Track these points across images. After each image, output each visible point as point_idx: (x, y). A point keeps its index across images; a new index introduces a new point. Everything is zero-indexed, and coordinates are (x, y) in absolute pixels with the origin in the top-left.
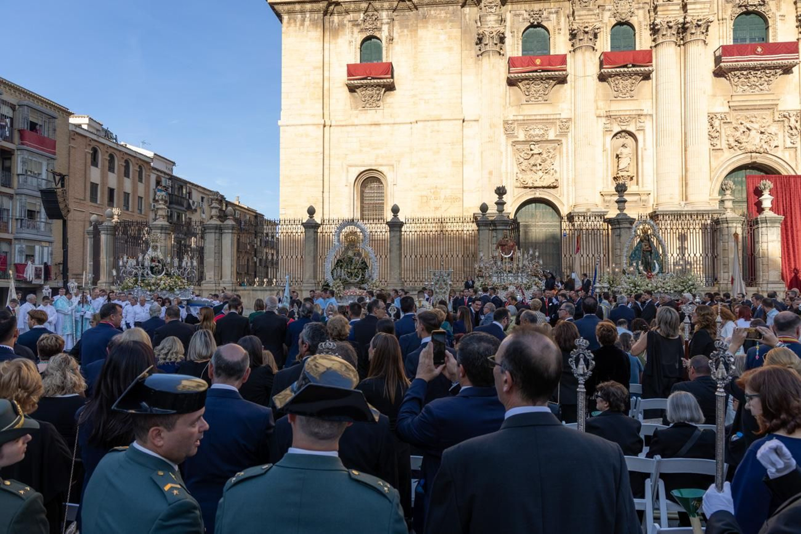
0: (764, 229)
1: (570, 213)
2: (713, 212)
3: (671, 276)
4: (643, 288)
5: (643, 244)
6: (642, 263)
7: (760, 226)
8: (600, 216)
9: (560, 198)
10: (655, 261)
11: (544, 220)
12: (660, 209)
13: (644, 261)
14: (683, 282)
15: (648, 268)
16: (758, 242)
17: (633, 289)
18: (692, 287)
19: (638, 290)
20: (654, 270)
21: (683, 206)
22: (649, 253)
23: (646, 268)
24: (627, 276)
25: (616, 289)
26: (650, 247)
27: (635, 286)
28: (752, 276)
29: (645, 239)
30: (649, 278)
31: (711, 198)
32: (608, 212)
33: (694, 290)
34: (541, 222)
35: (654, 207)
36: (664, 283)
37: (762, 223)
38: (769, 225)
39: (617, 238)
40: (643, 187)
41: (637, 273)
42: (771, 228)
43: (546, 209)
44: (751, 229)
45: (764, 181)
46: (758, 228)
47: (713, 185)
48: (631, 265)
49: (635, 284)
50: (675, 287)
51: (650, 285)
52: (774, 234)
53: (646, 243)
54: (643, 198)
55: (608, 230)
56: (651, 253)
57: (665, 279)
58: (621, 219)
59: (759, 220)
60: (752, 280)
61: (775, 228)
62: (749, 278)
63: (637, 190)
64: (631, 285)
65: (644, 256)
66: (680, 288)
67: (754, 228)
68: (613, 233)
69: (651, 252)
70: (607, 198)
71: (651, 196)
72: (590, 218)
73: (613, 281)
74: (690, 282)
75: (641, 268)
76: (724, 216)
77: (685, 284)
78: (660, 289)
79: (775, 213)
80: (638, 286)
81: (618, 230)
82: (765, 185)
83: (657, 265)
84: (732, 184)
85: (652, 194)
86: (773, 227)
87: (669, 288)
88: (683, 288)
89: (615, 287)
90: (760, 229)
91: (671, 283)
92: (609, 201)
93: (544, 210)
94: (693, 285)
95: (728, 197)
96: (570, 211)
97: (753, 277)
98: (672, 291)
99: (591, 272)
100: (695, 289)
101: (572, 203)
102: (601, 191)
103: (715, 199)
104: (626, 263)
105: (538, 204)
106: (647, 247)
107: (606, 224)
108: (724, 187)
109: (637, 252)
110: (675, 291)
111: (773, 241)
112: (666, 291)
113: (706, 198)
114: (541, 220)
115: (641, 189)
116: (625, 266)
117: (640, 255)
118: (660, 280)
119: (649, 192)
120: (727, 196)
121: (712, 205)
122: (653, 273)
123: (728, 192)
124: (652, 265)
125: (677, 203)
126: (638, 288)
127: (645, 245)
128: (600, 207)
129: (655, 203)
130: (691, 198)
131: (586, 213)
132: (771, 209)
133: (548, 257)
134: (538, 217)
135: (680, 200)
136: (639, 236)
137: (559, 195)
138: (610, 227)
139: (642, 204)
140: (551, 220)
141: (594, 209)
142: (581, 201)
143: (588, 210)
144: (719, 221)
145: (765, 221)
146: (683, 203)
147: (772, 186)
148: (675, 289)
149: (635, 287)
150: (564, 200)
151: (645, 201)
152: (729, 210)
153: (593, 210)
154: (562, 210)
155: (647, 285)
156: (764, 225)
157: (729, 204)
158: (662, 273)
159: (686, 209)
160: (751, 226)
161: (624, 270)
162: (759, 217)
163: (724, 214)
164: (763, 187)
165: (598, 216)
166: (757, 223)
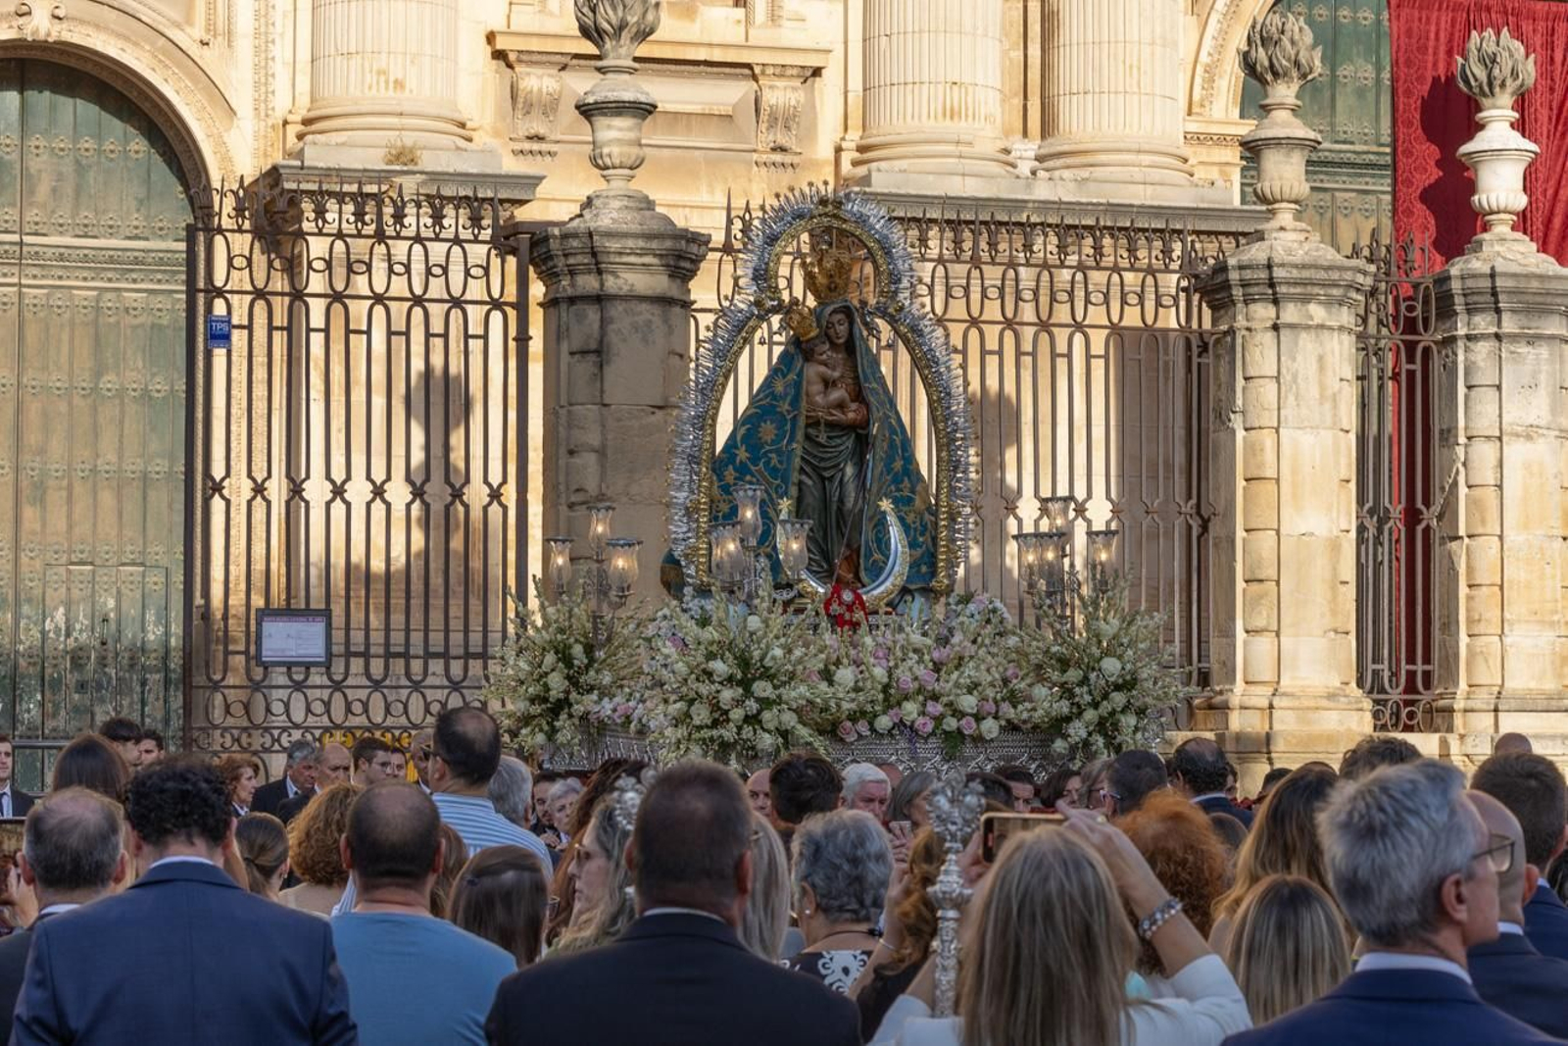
0: (1483, 348)
1: (274, 175)
2: (1206, 222)
3: (989, 616)
4: (797, 693)
5: (813, 371)
6: (799, 512)
7: (1462, 331)
8: (474, 206)
9: (206, 57)
10: (886, 505)
11: (86, 214)
12: (881, 183)
13: (812, 499)
14: (1064, 664)
15: (840, 553)
16: (1449, 435)
17: (727, 695)
18: (1119, 699)
19: (766, 703)
20: (877, 571)
21: (1025, 168)
22: (849, 442)
23: (827, 556)
24: (694, 605)
25: (607, 706)
26: (859, 396)
27: (748, 673)
28: (1411, 660)
29: (827, 336)
30: (837, 621)
31: (1193, 127)
32: (535, 181)
33: (1129, 721)
34: (61, 229)
35: (846, 167)
36: (937, 667)
37: (1471, 311)
38: (1509, 325)
39: (586, 367)
40: (774, 17)
41: (765, 589)
42: (1523, 349)
43: (99, 137)
44: (1411, 347)
45: (1489, 33)
46: (1453, 340)
47: (1208, 44)
48: (725, 517)
49: (744, 662)
50: (1014, 699)
51: (846, 675)
52: (1533, 386)
53: (827, 364)
54: (779, 94)
55: (522, 306)
56: (863, 443)
57: (943, 641)
58: (610, 235)
59: (1456, 286)
60: (1411, 688)
61: (1544, 351)
62: (1395, 674)
63: (736, 35)
64: (719, 667)
65: (820, 470)
66: (1045, 701)
67: (1426, 339)
68: (554, 336)
69: (860, 434)
70: (537, 81)
71: (829, 87)
72: (399, 217)
73: (589, 649)
74: (1111, 665)
75: (792, 544)
76: (1257, 253)
77: (1073, 675)
78: (911, 709)
79: (1544, 248)
80: (767, 675)
81: (592, 314)
82: (1490, 61)
83: (895, 532)
84: (1308, 37)
85: (832, 77)
86: (1532, 340)
87: (968, 702)
88: (1064, 707)
89: (605, 693)
90: (1460, 344)
91: (984, 670)
92: (549, 107)
93: (86, 143)
94: (1127, 684)
95: (1283, 124)
96: (278, 158)
97: (1419, 668)
98: (990, 728)
99: (397, 619)
100: (1141, 712)
101: (289, 98)
102: (498, 25)
103: (1221, 140)
104: (690, 512)
105: (42, 99)
106: (836, 394)
107: (512, 261)
108: (1261, 55)
109: (768, 430)
110: (1012, 727)
111: (1529, 434)
112: (951, 723)
113: (1168, 125)
114: (64, 213)
115: (760, 35)
116: (679, 528)
117: (785, 455)
118: (916, 638)
119: (814, 61)
120: (1281, 115)
121: (1201, 174)
122: (878, 591)
123: (1285, 92)
124: (867, 533)
125: (991, 147)
126: (763, 689)
127: (828, 384)
128: (481, 139)
129: (854, 136)
130: (1078, 122)
131: (381, 176)
132: (1523, 222)
133: (107, 498)
134: (43, 191)
135: (1007, 133)
136: (788, 310)
137: (198, 31)
138: (537, 290)
139: (766, 139)
140: (136, 219)
141: (441, 157)
142: (350, 87)
143: (404, 157)
144: (1226, 286)
145: (1491, 297)
146: (1026, 150)
147: (1529, 71)
148: (1007, 709)
149: (746, 684)
150: (238, 83)
151: (784, 120)
152: (1285, 216)
153: (429, 162)
154: (220, 144)
155: (827, 676)
156: (1483, 323)
157: (1286, 173)
158: (926, 591)
159: (1042, 191)
160: (1410, 326)
161: (671, 561)
162: (1454, 271)
163: (1260, 236)
164: (1480, 73)
165: (459, 202)
166: (1446, 312)
